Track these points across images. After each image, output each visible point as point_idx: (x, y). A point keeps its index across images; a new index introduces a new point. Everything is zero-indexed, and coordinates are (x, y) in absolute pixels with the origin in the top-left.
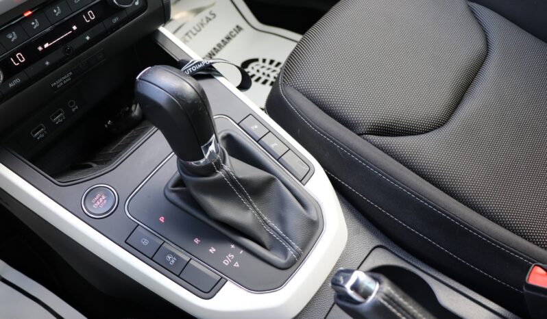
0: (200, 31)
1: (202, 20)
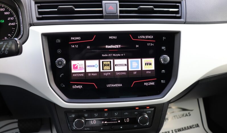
0: (181, 117)
1: (184, 114)
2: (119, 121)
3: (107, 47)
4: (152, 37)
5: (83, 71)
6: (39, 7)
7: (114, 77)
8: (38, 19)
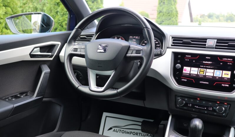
2: (205, 108)
3: (204, 62)
4: (232, 60)
5: (189, 73)
6: (173, 40)
7: (205, 78)
8: (172, 45)
